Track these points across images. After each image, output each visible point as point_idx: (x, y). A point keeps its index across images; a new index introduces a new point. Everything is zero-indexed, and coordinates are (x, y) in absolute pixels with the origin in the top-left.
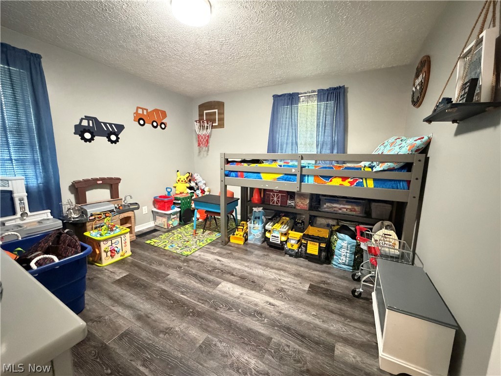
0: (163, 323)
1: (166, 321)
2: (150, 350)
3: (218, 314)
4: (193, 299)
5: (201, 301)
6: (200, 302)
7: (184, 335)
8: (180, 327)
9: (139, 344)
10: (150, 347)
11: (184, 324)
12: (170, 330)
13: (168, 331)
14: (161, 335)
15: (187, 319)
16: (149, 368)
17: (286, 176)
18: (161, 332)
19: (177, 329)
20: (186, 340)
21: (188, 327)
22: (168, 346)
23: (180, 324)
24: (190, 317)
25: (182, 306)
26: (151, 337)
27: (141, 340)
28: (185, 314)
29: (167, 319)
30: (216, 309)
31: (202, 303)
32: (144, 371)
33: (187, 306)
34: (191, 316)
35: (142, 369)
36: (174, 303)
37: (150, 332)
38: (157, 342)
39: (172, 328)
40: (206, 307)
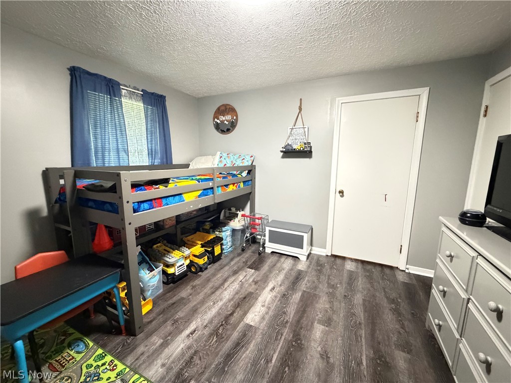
0: (318, 365)
1: (315, 363)
2: (349, 364)
3: (292, 320)
4: (278, 345)
5: (279, 337)
6: (281, 338)
7: (323, 341)
8: (316, 346)
9: (350, 379)
10: (347, 366)
11: (312, 344)
12: (323, 355)
13: (325, 356)
14: (331, 360)
15: (306, 343)
16: (361, 357)
17: (205, 191)
18: (328, 362)
19: (319, 349)
20: (326, 338)
21: (314, 340)
22: (338, 350)
23: (313, 348)
24: (303, 342)
25: (291, 354)
26: (337, 371)
27: (344, 379)
28: (301, 347)
29: (313, 364)
30: (287, 322)
31: (282, 335)
32: (365, 360)
33: (289, 348)
34: (301, 341)
35: (364, 363)
36: (288, 366)
37: (333, 374)
38: (339, 361)
39: (320, 354)
40: (286, 331)
